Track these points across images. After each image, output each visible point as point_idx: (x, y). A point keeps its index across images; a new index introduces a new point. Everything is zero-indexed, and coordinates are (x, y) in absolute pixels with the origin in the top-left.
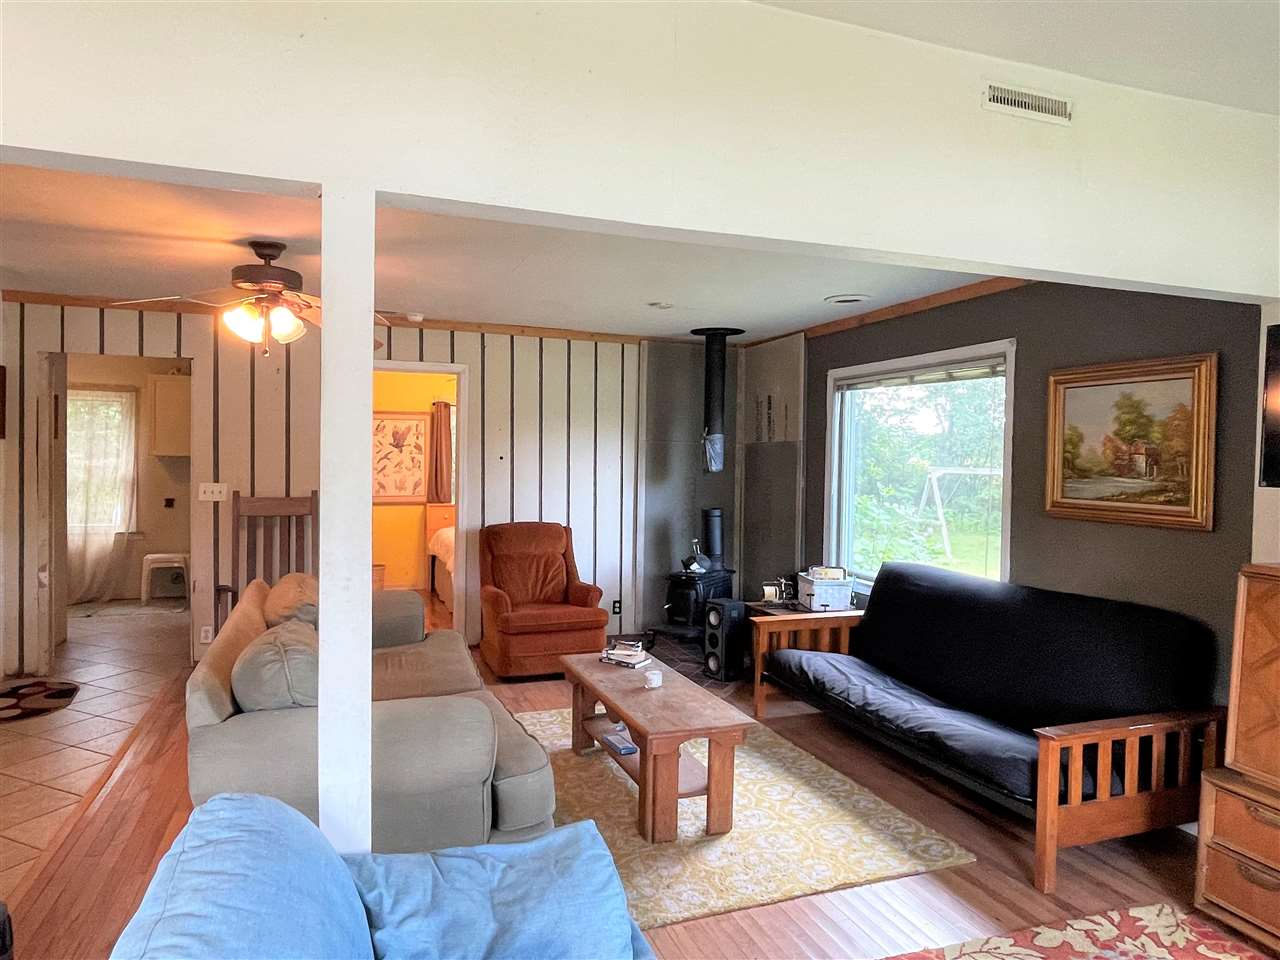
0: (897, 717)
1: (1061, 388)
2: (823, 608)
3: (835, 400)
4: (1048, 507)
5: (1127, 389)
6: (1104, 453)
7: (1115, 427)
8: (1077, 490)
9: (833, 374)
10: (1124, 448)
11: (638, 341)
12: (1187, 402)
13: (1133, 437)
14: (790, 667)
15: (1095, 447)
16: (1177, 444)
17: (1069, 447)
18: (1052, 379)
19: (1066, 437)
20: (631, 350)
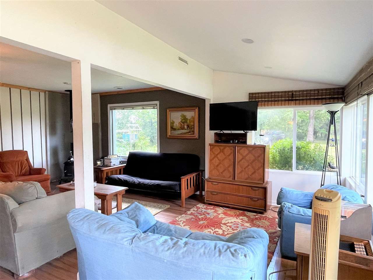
0: (148, 183)
1: (170, 112)
2: (114, 165)
3: (110, 112)
4: (168, 136)
5: (183, 113)
6: (179, 125)
7: (181, 120)
8: (173, 133)
9: (109, 106)
10: (183, 124)
11: (45, 92)
12: (193, 116)
13: (184, 122)
14: (115, 179)
15: (177, 124)
16: (192, 124)
17: (172, 124)
18: (168, 110)
19: (171, 122)
20: (42, 94)
